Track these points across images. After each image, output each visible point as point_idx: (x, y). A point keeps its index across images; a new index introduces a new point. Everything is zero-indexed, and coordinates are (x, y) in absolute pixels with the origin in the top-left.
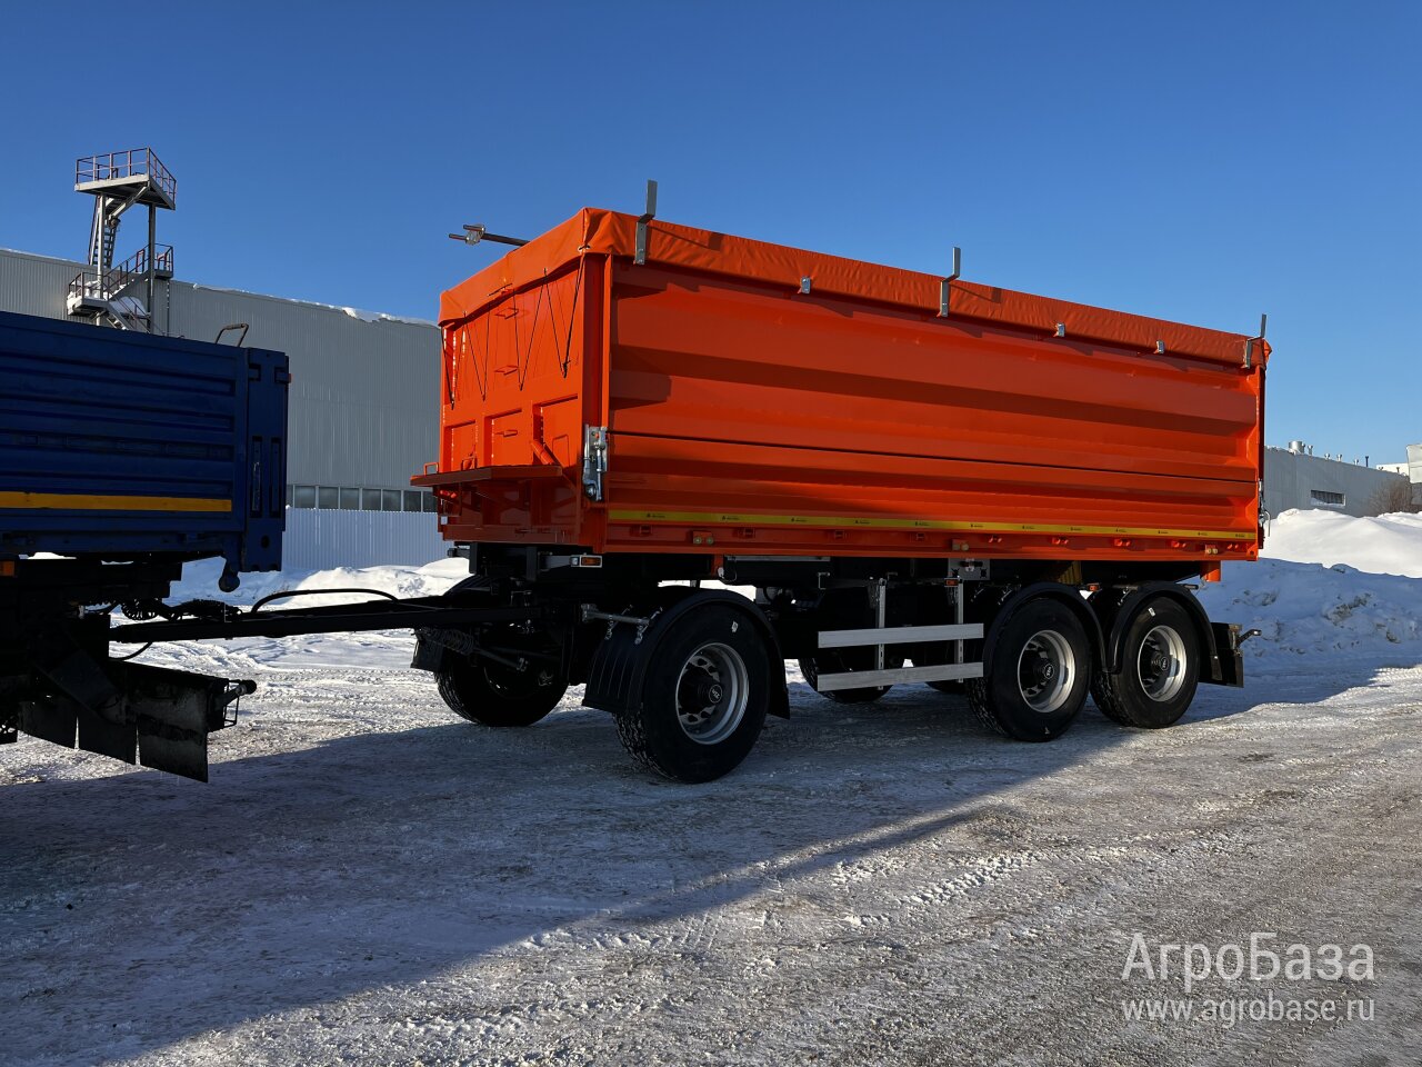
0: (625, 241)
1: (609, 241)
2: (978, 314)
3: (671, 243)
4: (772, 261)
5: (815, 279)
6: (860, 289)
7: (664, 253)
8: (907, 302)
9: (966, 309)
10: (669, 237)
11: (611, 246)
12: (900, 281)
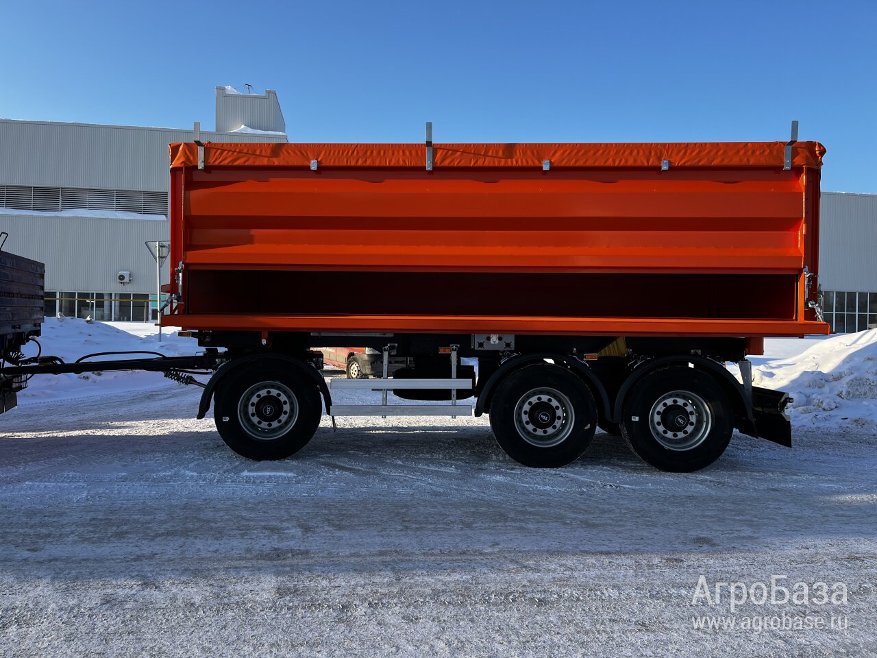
0: (192, 158)
1: (182, 159)
2: (462, 164)
3: (221, 153)
4: (289, 154)
5: (321, 160)
6: (357, 161)
7: (215, 160)
8: (397, 165)
9: (450, 163)
10: (219, 151)
11: (182, 162)
12: (390, 152)
